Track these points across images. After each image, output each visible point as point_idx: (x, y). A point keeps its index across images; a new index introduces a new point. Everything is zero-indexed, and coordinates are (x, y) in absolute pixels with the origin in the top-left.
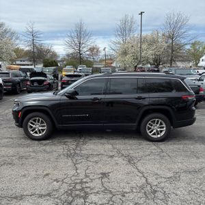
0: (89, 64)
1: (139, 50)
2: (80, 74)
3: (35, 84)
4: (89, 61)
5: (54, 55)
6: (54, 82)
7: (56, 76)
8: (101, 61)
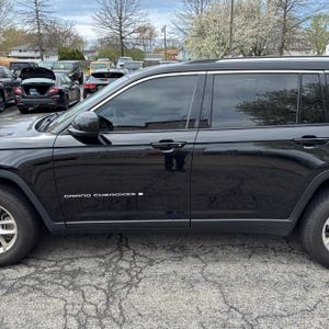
0: (137, 55)
1: (228, 27)
2: (121, 71)
3: (33, 92)
4: (138, 50)
5: (78, 41)
6: (71, 89)
7: (77, 77)
8: (158, 51)
